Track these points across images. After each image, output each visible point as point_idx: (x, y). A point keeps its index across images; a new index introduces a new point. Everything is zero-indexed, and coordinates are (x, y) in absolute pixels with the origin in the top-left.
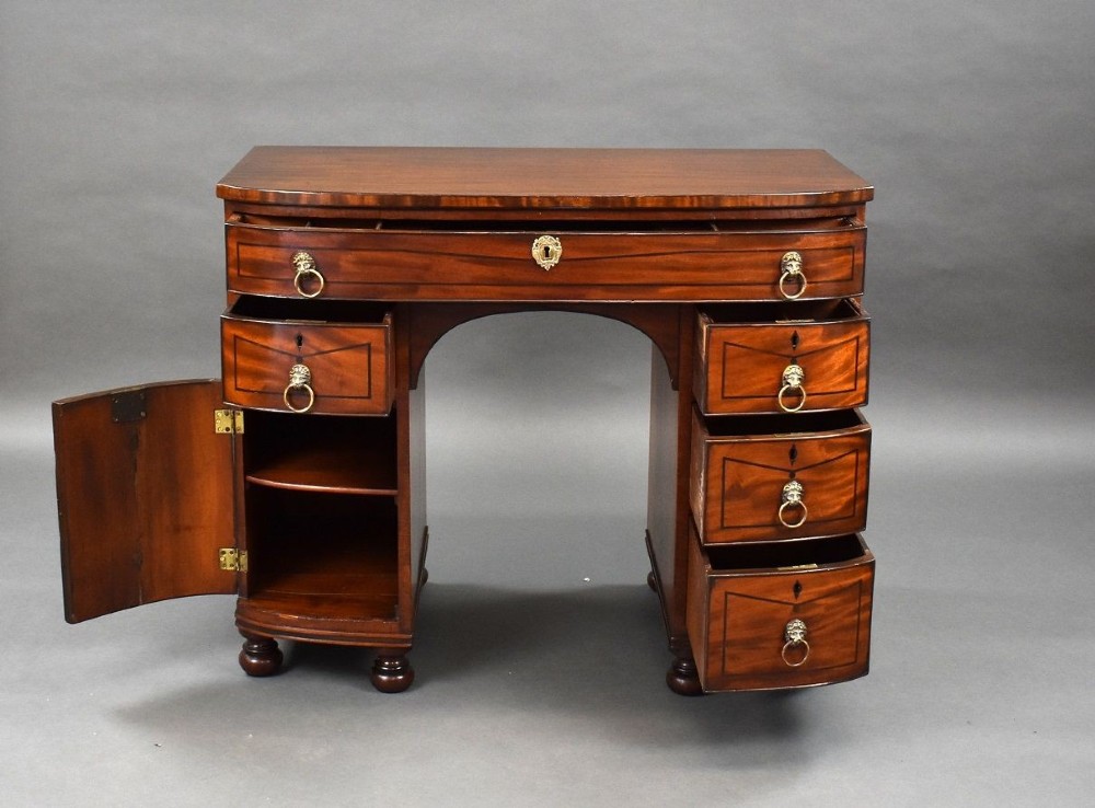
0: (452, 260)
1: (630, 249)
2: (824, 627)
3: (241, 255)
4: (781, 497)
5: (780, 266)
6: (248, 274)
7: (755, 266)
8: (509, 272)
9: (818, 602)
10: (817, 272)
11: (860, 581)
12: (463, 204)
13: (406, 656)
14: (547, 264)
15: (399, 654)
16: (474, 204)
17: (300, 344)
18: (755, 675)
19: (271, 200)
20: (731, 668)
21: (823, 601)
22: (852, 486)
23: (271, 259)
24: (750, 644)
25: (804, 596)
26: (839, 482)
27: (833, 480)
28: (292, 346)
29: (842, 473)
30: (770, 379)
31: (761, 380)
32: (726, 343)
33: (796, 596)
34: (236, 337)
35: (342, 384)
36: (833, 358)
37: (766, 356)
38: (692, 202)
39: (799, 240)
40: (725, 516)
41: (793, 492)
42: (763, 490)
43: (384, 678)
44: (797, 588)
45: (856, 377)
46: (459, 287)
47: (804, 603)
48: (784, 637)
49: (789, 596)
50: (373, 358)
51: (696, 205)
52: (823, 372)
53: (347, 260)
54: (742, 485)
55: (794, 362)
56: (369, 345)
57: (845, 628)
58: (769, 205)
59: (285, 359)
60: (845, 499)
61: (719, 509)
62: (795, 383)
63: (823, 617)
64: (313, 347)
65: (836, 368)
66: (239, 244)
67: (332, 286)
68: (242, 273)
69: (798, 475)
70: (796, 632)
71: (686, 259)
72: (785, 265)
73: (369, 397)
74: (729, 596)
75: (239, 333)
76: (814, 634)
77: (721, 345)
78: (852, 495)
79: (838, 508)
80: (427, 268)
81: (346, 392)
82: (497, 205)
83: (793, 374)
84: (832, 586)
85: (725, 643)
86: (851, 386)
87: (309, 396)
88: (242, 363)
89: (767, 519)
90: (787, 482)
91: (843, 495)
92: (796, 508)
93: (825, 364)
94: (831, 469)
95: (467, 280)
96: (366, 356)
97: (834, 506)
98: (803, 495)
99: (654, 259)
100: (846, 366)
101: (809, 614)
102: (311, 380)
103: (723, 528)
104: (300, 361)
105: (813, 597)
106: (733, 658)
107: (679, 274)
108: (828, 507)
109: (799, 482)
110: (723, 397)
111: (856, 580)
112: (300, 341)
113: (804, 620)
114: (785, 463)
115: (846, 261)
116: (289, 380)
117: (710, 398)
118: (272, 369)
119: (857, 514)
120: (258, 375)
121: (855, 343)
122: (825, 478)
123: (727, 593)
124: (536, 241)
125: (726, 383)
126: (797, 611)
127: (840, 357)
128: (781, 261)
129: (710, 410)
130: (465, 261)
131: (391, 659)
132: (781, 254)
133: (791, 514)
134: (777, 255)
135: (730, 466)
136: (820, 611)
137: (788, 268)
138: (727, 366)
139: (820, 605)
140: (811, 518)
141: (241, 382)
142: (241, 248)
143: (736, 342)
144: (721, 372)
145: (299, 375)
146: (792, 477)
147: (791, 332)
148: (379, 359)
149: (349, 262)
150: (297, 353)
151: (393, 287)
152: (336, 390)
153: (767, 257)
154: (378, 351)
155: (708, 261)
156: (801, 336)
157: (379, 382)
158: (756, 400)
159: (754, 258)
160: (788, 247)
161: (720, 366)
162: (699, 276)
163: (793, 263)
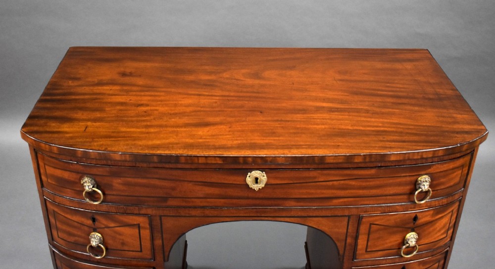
0: (190, 184)
1: (315, 178)
3: (47, 171)
5: (416, 185)
6: (54, 183)
7: (400, 184)
8: (230, 192)
10: (439, 184)
14: (256, 187)
23: (67, 178)
28: (90, 222)
30: (398, 240)
31: (391, 241)
32: (371, 224)
35: (123, 244)
36: (437, 224)
37: (395, 229)
38: (365, 159)
39: (430, 168)
45: (448, 230)
46: (196, 200)
50: (141, 232)
51: (367, 160)
52: (430, 233)
53: (117, 183)
55: (413, 230)
56: (139, 224)
59: (86, 229)
62: (412, 243)
64: (103, 224)
65: (438, 229)
68: (49, 181)
71: (353, 183)
72: (419, 184)
73: (141, 251)
75: (56, 210)
77: (368, 225)
80: (173, 189)
81: (126, 248)
83: (412, 238)
86: (445, 235)
87: (103, 250)
88: (59, 225)
93: (431, 229)
95: (202, 196)
96: (137, 231)
99: (331, 183)
100: (444, 226)
102: (103, 242)
104: (95, 230)
107: (347, 191)
110: (366, 251)
112: (94, 220)
115: (457, 175)
116: (88, 242)
117: (357, 252)
120: (71, 234)
121: (451, 213)
124: (249, 173)
125: (369, 244)
127: (442, 222)
128: (416, 181)
129: (357, 257)
130: (200, 185)
132: (417, 177)
134: (415, 178)
137: (421, 186)
138: (370, 236)
141: (61, 235)
142: (47, 167)
143: (377, 223)
144: (366, 239)
145: (95, 239)
147: (413, 215)
148: (146, 233)
149: (119, 184)
150: (93, 226)
151: (152, 199)
152: (119, 247)
153: (408, 179)
154: (144, 228)
155: (368, 183)
156: (419, 216)
157: (147, 244)
158: (386, 251)
159: (399, 180)
160: (422, 173)
161: (367, 237)
162: (361, 192)
163: (425, 183)
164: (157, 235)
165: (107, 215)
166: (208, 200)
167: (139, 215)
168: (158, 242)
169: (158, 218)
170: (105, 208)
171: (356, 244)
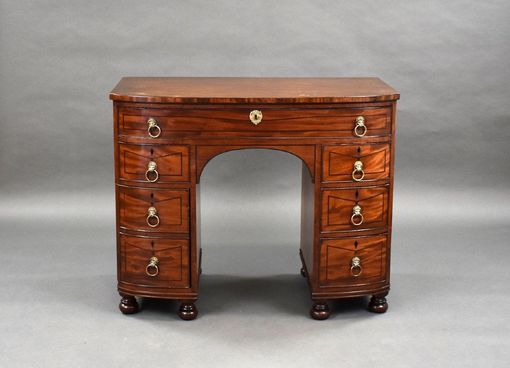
0: (215, 121)
1: (292, 115)
2: (367, 260)
3: (125, 120)
4: (352, 212)
5: (355, 122)
6: (127, 128)
7: (345, 122)
8: (240, 125)
9: (364, 250)
10: (371, 125)
11: (382, 242)
12: (220, 102)
13: (195, 303)
14: (256, 122)
15: (191, 302)
16: (224, 102)
17: (152, 153)
18: (340, 280)
19: (135, 101)
20: (329, 277)
21: (367, 249)
22: (382, 208)
23: (138, 121)
24: (338, 267)
25: (359, 247)
26: (376, 206)
27: (374, 205)
28: (149, 154)
29: (377, 203)
30: (349, 167)
31: (345, 167)
32: (330, 152)
33: (356, 247)
34: (125, 151)
35: (170, 170)
36: (375, 158)
37: (346, 158)
38: (320, 100)
39: (363, 111)
40: (329, 220)
41: (357, 210)
42: (345, 209)
43: (185, 313)
44: (356, 244)
45: (385, 166)
46: (218, 132)
47: (359, 250)
48: (351, 264)
49: (353, 247)
50: (183, 158)
51: (322, 101)
52: (371, 164)
53: (170, 121)
54: (336, 207)
55: (359, 160)
56: (181, 153)
57: (376, 261)
58: (354, 101)
59: (146, 159)
60: (379, 213)
61: (327, 217)
62: (359, 169)
63: (367, 256)
64: (158, 154)
65: (377, 162)
66: (124, 115)
67: (164, 132)
68: (125, 127)
69: (359, 203)
70: (356, 262)
71: (315, 120)
72: (357, 122)
73: (181, 175)
74: (329, 247)
75: (126, 149)
76: (363, 263)
77: (328, 153)
78: (381, 212)
79: (376, 217)
80: (205, 124)
81: (172, 173)
82: (235, 102)
83: (359, 165)
84: (370, 243)
85: (327, 267)
86: (383, 170)
87: (156, 175)
88: (127, 161)
89: (347, 221)
90: (355, 206)
91: (378, 212)
92: (359, 217)
93: (372, 161)
94: (372, 201)
95: (222, 129)
96: (180, 158)
97: (374, 216)
98: (361, 212)
99: (301, 120)
100: (381, 162)
101: (361, 255)
102: (157, 168)
103: (328, 225)
104: (152, 160)
105: (362, 248)
106: (331, 273)
107: (312, 126)
108: (372, 217)
109: (360, 206)
110: (329, 175)
111: (380, 241)
112: (152, 152)
113: (359, 257)
114: (353, 198)
115: (383, 121)
116: (148, 168)
117: (324, 175)
118: (140, 164)
119: (384, 220)
120: (135, 166)
121: (384, 152)
122: (370, 204)
123: (328, 246)
124: (251, 112)
125: (331, 169)
126: (357, 253)
127: (379, 157)
128: (355, 120)
129: (324, 180)
130: (221, 122)
131: (188, 305)
132: (356, 117)
133: (357, 219)
134: (354, 118)
135: (331, 199)
136: (366, 253)
137: (359, 123)
138: (331, 162)
139: (366, 251)
140: (365, 221)
141: (127, 170)
142: (125, 116)
143: (334, 151)
144: (328, 164)
145: (152, 166)
146: (357, 204)
147: (357, 147)
148: (185, 159)
149: (171, 122)
150: (151, 157)
151: (190, 133)
152: (167, 172)
153: (350, 119)
154: (185, 156)
155: (324, 121)
156: (362, 149)
157: (186, 169)
158: (343, 176)
159: (344, 119)
160: (359, 114)
161: (328, 162)
162: (321, 127)
163: (360, 121)
164: (193, 161)
165: (161, 146)
166: (227, 132)
167: (182, 145)
168: (193, 167)
169: (194, 147)
170: (160, 141)
171: (322, 169)
